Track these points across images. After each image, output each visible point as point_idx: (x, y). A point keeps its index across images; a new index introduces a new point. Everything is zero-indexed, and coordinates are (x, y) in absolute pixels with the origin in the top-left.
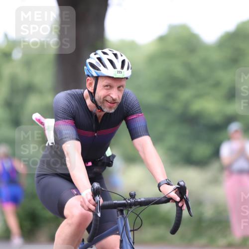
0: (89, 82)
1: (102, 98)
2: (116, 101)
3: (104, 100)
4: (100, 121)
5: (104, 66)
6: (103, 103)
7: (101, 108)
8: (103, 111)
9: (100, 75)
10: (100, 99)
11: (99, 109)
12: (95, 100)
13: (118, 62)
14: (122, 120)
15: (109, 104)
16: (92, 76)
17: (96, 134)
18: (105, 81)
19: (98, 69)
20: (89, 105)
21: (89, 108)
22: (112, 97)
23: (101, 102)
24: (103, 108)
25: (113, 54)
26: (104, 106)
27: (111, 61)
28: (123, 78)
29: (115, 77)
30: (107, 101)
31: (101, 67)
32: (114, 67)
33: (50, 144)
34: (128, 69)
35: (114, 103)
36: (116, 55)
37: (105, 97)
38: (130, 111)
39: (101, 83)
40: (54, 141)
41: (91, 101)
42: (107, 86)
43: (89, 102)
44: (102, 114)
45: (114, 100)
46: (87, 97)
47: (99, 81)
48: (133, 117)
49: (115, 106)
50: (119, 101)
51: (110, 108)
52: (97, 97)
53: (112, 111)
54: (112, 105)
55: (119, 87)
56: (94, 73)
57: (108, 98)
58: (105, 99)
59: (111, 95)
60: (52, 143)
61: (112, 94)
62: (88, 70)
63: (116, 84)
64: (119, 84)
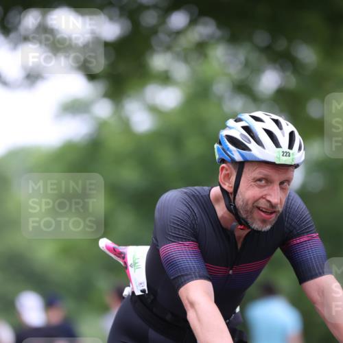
0: (224, 172)
1: (250, 202)
2: (277, 210)
3: (253, 207)
4: (239, 246)
5: (259, 142)
6: (251, 212)
7: (247, 223)
8: (249, 227)
9: (249, 158)
10: (247, 204)
11: (241, 224)
12: (235, 206)
13: (284, 136)
14: (277, 248)
15: (263, 214)
16: (233, 161)
17: (231, 272)
18: (258, 171)
19: (246, 148)
20: (223, 217)
21: (222, 222)
22: (269, 201)
23: (247, 211)
24: (250, 221)
25: (274, 120)
26: (252, 218)
27: (270, 134)
28: (291, 166)
29: (277, 162)
30: (259, 208)
31: (252, 145)
32: (277, 144)
34: (300, 149)
35: (272, 213)
36: (277, 122)
37: (257, 201)
38: (295, 228)
39: (249, 175)
41: (225, 209)
42: (260, 180)
43: (221, 210)
44: (246, 232)
45: (272, 206)
46: (217, 200)
47: (246, 170)
48: (302, 240)
49: (273, 218)
50: (280, 208)
51: (264, 221)
52: (239, 201)
53: (268, 227)
54: (268, 216)
55: (281, 183)
56: (237, 155)
57: (262, 204)
58: (256, 204)
59: (269, 198)
61: (270, 195)
62: (225, 150)
63: (277, 177)
64: (283, 177)
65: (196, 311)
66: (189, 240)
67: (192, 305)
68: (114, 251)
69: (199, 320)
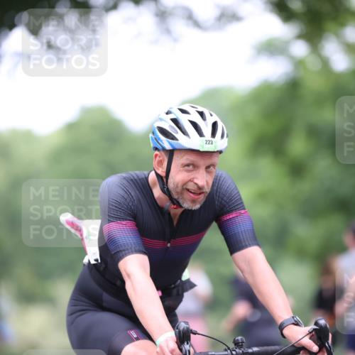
0: (158, 158)
1: (180, 185)
2: (204, 191)
3: (183, 189)
4: (175, 223)
5: (184, 132)
6: (181, 193)
7: (178, 202)
8: (181, 207)
9: (177, 147)
10: (177, 187)
11: (174, 204)
12: (168, 189)
13: (207, 125)
14: (212, 222)
15: (191, 195)
16: (164, 149)
17: (169, 245)
18: (185, 158)
19: (174, 138)
20: (159, 197)
21: (158, 202)
22: (196, 184)
23: (178, 193)
24: (181, 201)
25: (198, 112)
26: (183, 198)
27: (195, 125)
28: (214, 152)
29: (201, 150)
30: (188, 190)
31: (179, 135)
32: (201, 134)
33: (93, 262)
34: (222, 136)
35: (200, 194)
36: (201, 114)
37: (185, 184)
38: (225, 206)
39: (178, 161)
40: (98, 257)
41: (161, 192)
42: (188, 165)
43: (157, 192)
44: (179, 211)
45: (200, 188)
46: (155, 184)
47: (175, 157)
48: (231, 217)
49: (202, 198)
50: (207, 190)
51: (194, 201)
52: (171, 184)
53: (198, 206)
54: (196, 197)
55: (208, 167)
56: (166, 144)
57: (191, 186)
58: (184, 187)
59: (196, 181)
60: (96, 260)
61: (196, 178)
62: (157, 140)
63: (202, 163)
64: (208, 162)
65: (131, 281)
66: (126, 220)
67: (129, 276)
68: (72, 224)
69: (134, 289)
